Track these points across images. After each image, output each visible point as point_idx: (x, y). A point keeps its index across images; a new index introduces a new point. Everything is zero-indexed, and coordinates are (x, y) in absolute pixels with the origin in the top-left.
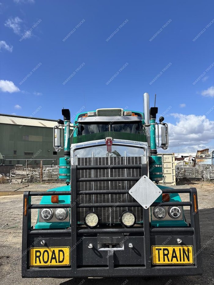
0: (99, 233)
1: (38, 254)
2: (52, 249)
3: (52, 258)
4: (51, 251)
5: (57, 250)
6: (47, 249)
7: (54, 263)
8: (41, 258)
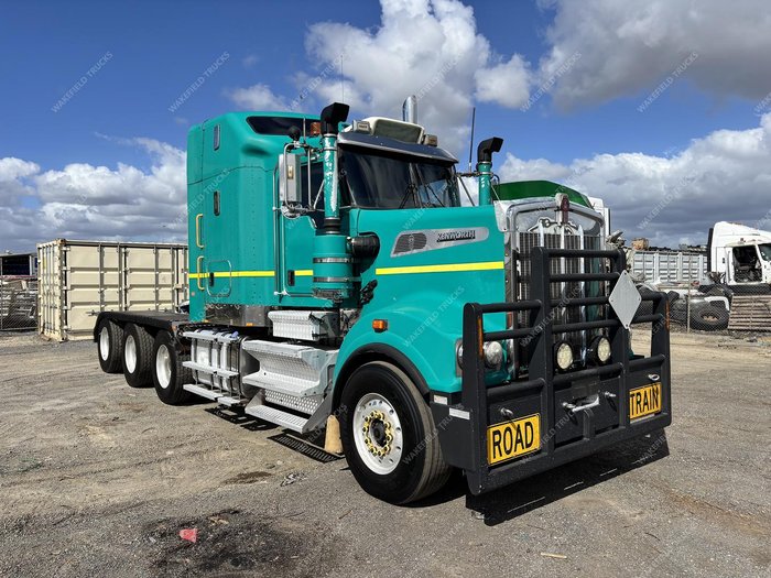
0: (575, 379)
1: (497, 437)
2: (516, 423)
3: (517, 442)
4: (514, 427)
5: (522, 423)
6: (509, 425)
7: (520, 451)
8: (502, 444)
